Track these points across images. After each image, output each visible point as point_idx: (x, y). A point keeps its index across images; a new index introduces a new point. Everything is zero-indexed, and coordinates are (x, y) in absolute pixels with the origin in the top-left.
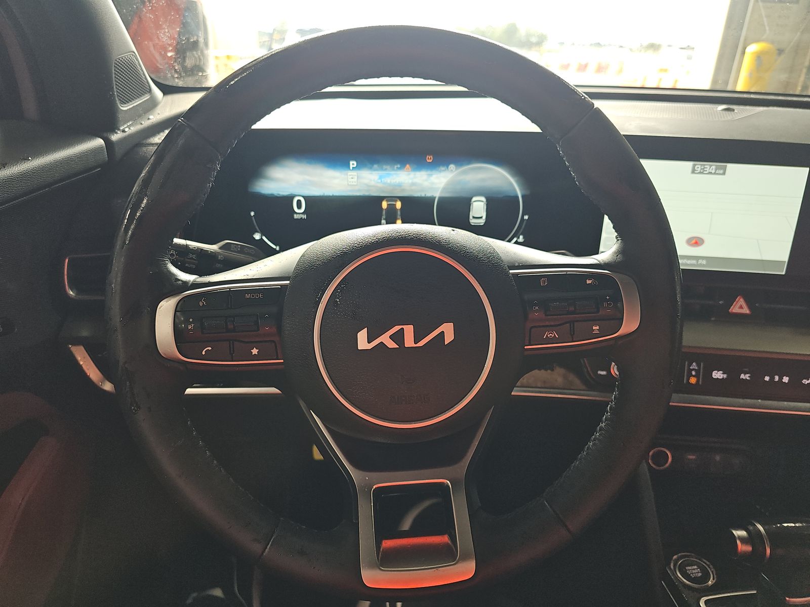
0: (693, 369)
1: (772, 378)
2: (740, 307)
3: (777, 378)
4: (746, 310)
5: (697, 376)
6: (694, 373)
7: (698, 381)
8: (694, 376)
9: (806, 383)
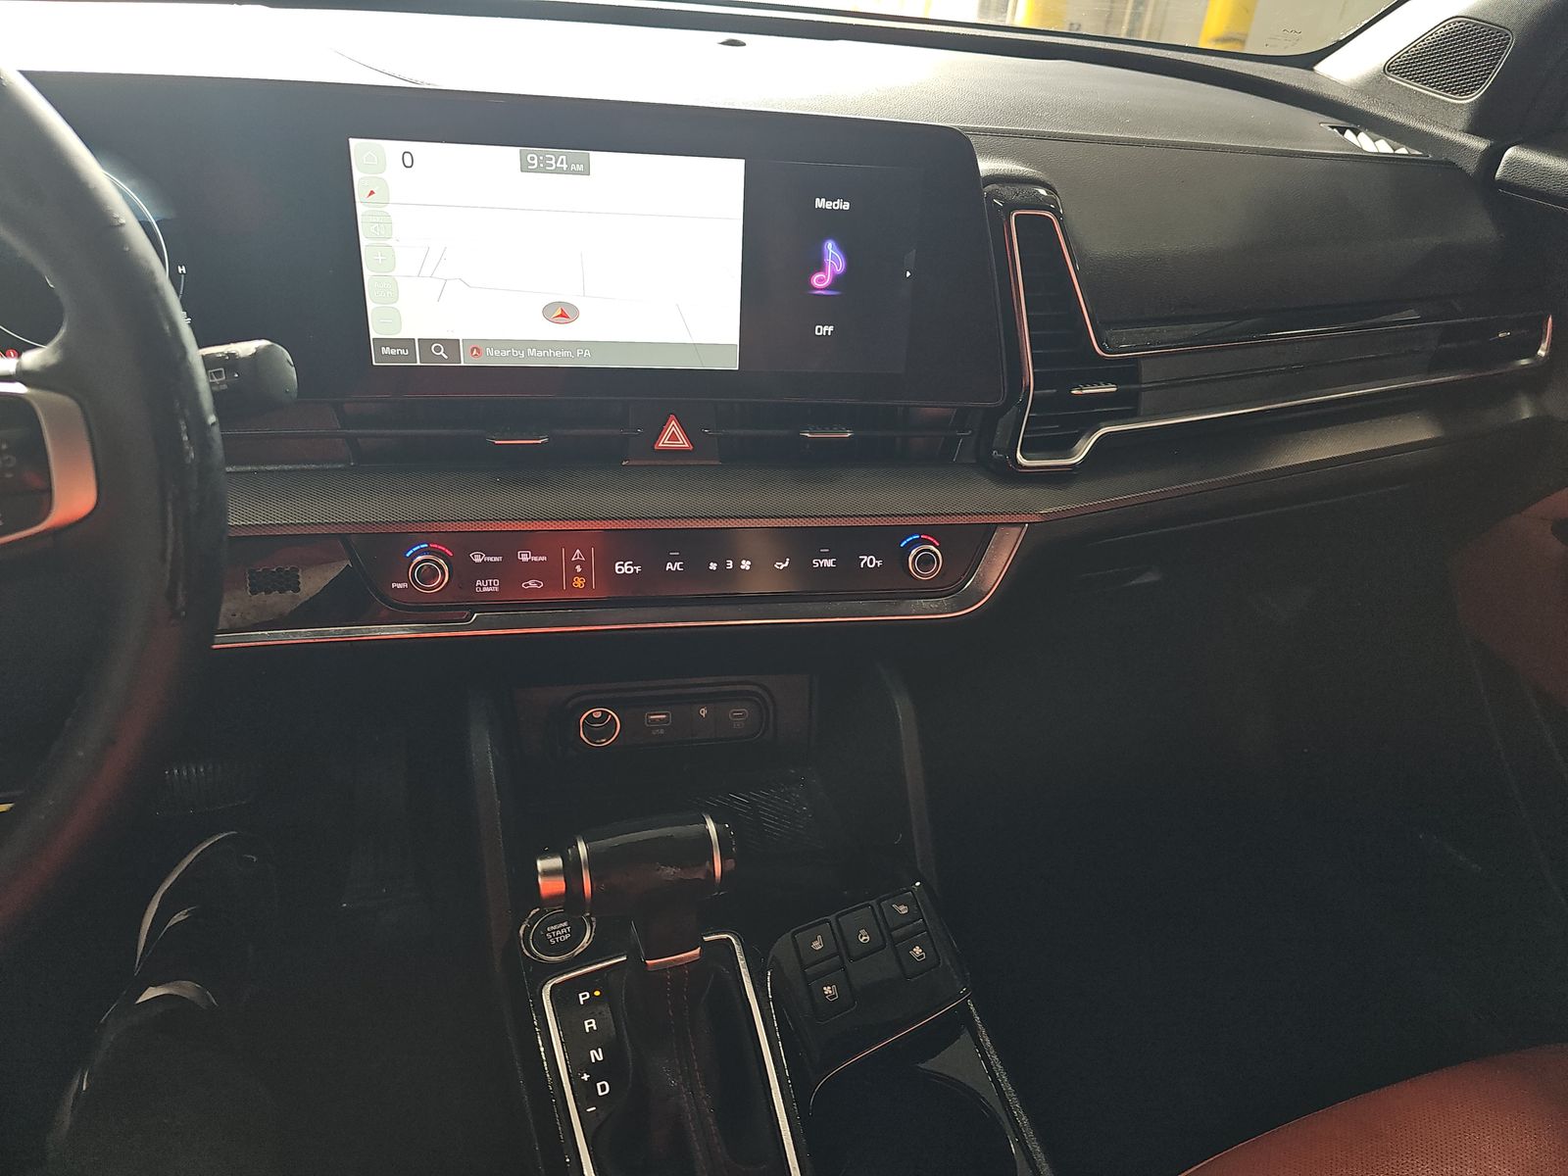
0: (578, 562)
1: (722, 565)
2: (673, 437)
3: (730, 564)
4: (683, 443)
5: (585, 574)
6: (579, 569)
7: (588, 584)
8: (580, 575)
9: (781, 568)
